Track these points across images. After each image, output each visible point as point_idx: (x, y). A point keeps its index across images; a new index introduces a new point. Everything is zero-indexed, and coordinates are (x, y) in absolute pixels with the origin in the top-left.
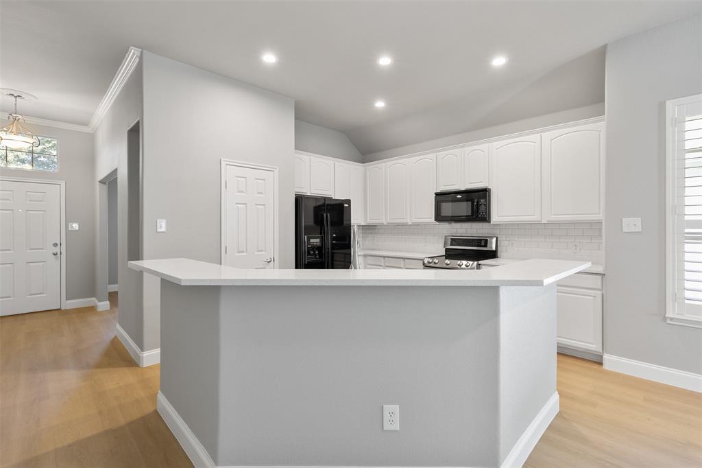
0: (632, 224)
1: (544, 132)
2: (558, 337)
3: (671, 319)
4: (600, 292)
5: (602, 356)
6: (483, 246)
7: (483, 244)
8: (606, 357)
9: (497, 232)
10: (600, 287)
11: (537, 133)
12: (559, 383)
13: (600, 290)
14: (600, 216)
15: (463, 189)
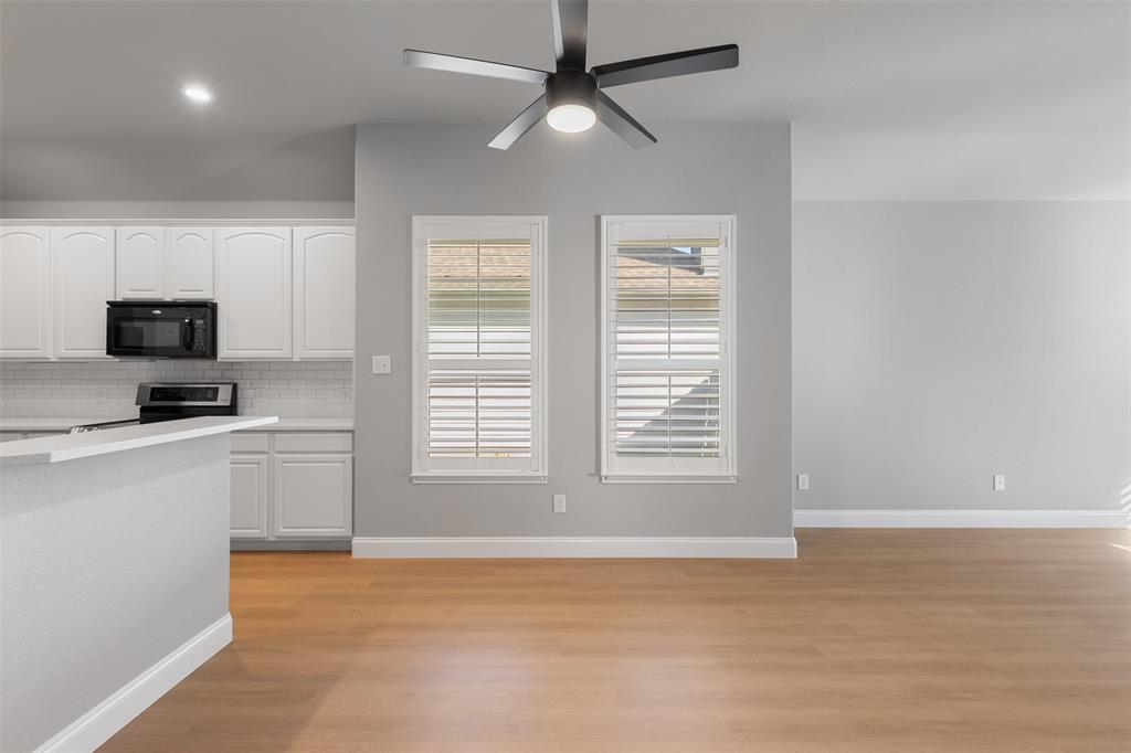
0: (382, 364)
1: (296, 225)
2: (232, 529)
3: (417, 478)
4: (350, 456)
5: (350, 542)
6: (209, 400)
7: (209, 396)
8: (355, 541)
9: (235, 376)
10: (350, 449)
11: (288, 225)
12: (233, 598)
13: (350, 452)
14: (350, 353)
15: (170, 300)
